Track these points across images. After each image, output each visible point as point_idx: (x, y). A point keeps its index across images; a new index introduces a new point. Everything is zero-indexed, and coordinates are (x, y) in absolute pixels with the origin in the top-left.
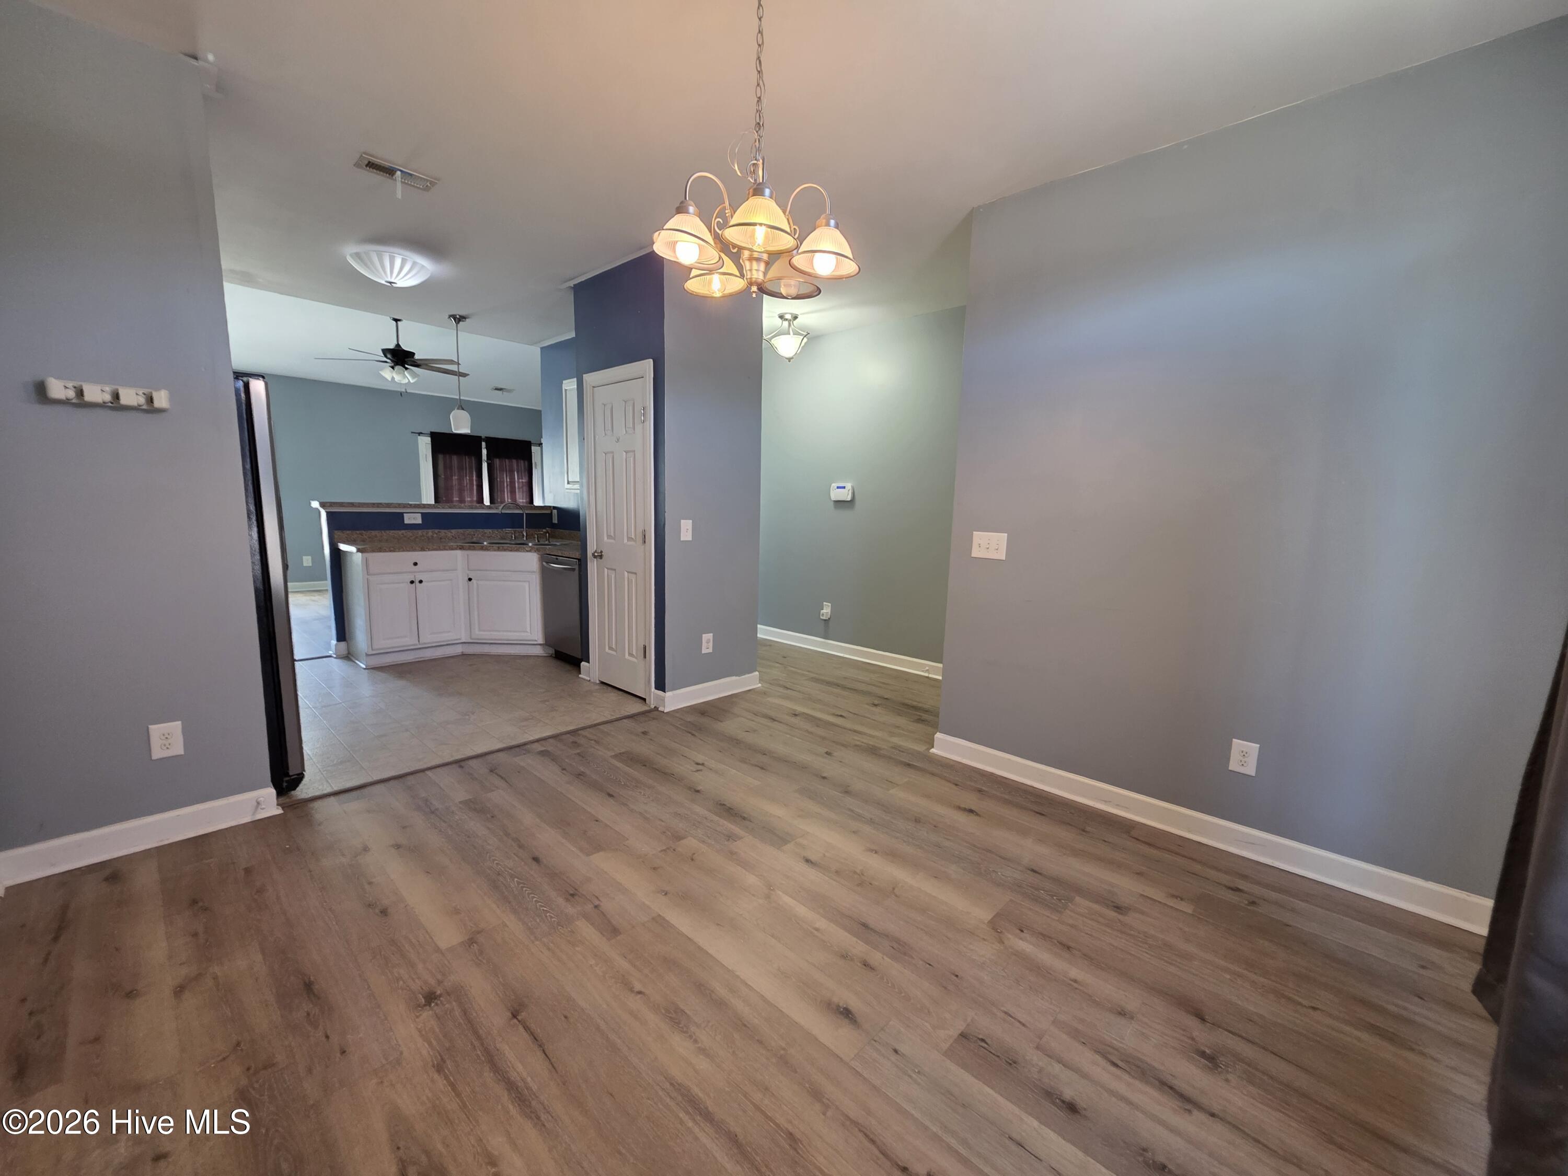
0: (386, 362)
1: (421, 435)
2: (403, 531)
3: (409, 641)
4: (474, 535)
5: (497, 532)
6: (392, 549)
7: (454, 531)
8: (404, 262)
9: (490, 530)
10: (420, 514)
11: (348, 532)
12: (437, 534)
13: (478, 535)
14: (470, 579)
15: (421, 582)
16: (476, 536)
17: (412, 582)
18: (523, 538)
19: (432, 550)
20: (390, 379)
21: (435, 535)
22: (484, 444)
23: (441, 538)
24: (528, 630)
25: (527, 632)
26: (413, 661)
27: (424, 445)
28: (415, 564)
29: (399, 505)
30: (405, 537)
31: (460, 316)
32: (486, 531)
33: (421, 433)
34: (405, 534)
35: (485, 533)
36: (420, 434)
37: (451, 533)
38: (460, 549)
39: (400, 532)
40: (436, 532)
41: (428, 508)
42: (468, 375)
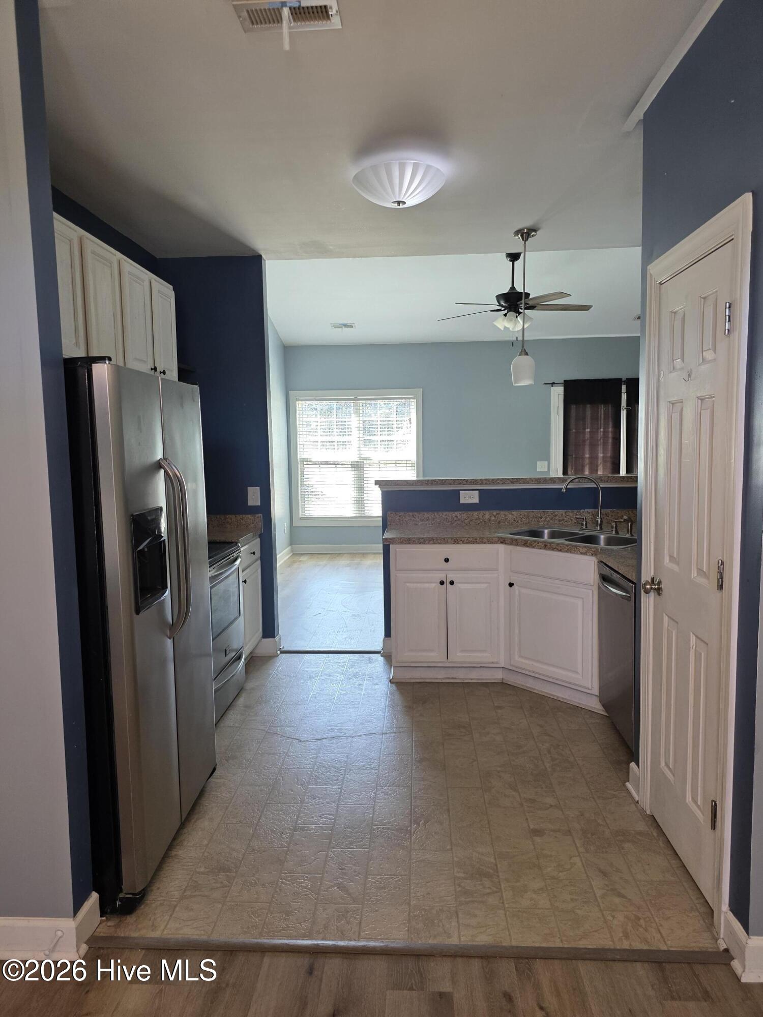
1: (554, 385)
2: (457, 513)
3: (436, 656)
4: (541, 518)
5: (572, 514)
6: (422, 541)
7: (515, 512)
8: (416, 167)
9: (562, 512)
10: (477, 492)
11: (401, 514)
12: (495, 517)
13: (546, 518)
14: (511, 585)
15: (452, 583)
16: (543, 519)
17: (442, 583)
18: (597, 527)
19: (467, 543)
21: (493, 518)
22: (624, 388)
23: (499, 522)
24: (580, 671)
25: (577, 673)
26: (444, 681)
27: (557, 394)
28: (447, 560)
29: (454, 482)
30: (459, 520)
31: (528, 229)
32: (556, 513)
33: (554, 383)
34: (459, 517)
35: (556, 515)
36: (553, 384)
37: (513, 515)
38: (502, 543)
39: (454, 514)
40: (495, 514)
41: (486, 484)
42: (591, 307)
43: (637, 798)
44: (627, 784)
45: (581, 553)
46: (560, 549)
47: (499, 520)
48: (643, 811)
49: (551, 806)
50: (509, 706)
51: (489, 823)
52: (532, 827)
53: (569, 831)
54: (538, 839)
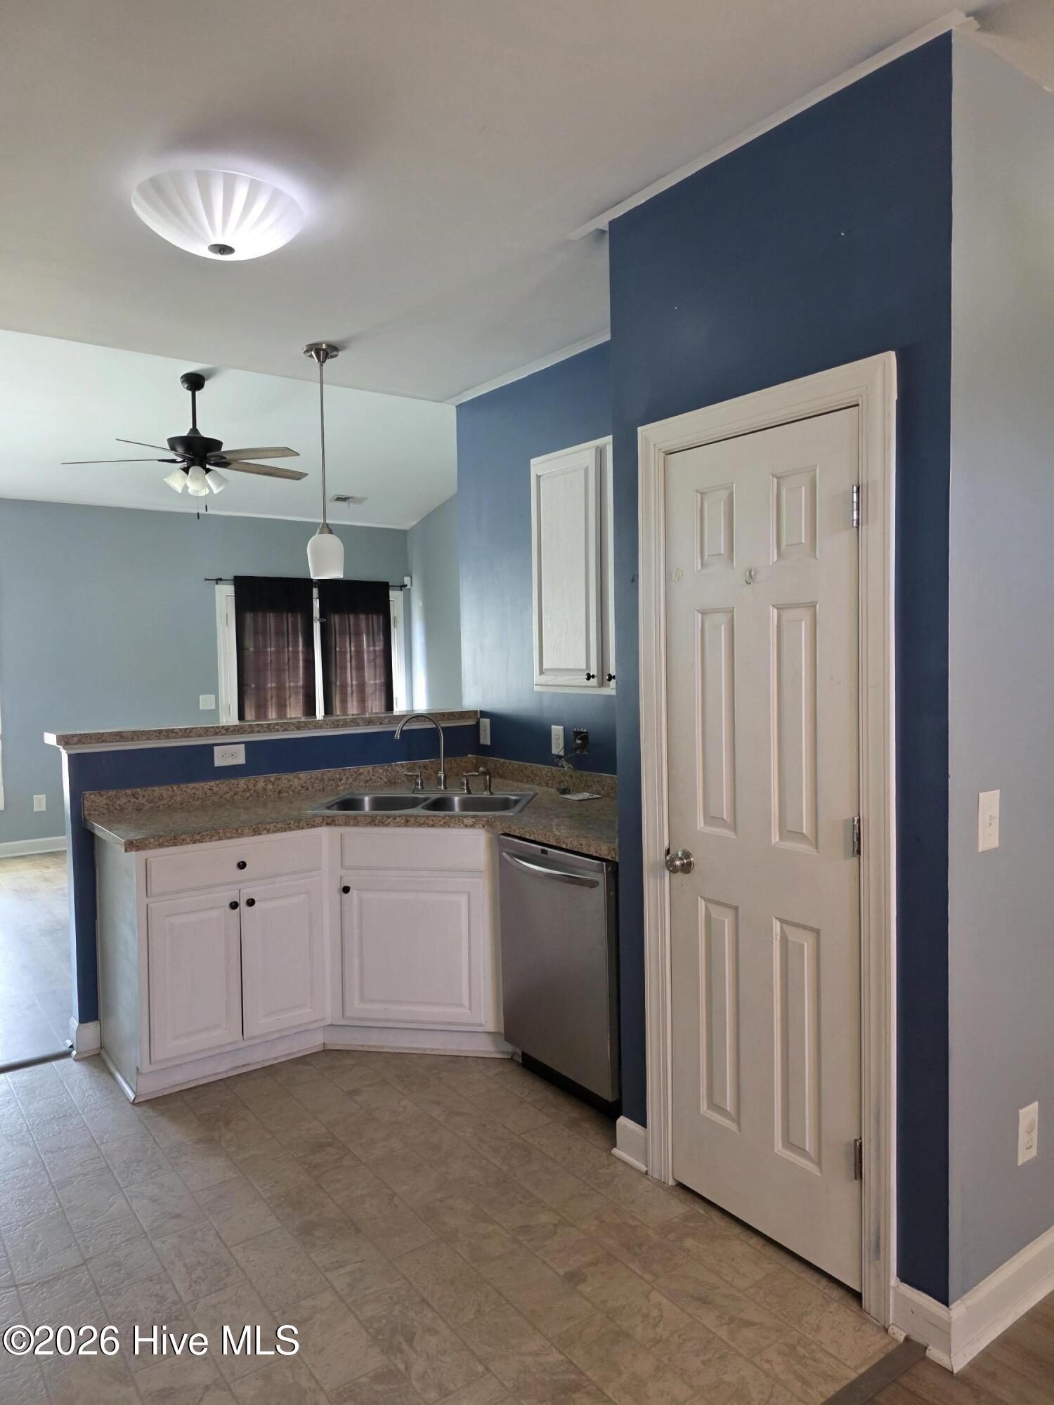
0: (174, 461)
1: (219, 582)
2: (212, 784)
3: (225, 1034)
4: (341, 780)
5: (381, 771)
6: (198, 837)
7: (304, 776)
9: (369, 768)
10: (243, 745)
11: (111, 793)
12: (273, 784)
13: (347, 779)
14: (346, 890)
15: (251, 903)
16: (342, 782)
17: (234, 905)
18: (441, 785)
19: (275, 832)
20: (180, 491)
21: (270, 787)
22: (315, 591)
23: (280, 792)
24: (465, 1001)
25: (462, 1005)
26: (230, 1074)
27: (225, 596)
28: (242, 865)
29: (206, 731)
30: (216, 794)
31: (327, 345)
32: (361, 771)
33: (221, 579)
34: (215, 789)
35: (361, 774)
36: (218, 580)
37: (300, 778)
38: (328, 824)
39: (207, 786)
40: (272, 779)
41: (259, 732)
43: (644, 1168)
44: (615, 1151)
45: (466, 826)
46: (431, 823)
47: (280, 788)
48: (661, 1184)
49: (556, 1226)
50: (369, 1086)
51: (500, 1294)
52: (561, 1271)
53: (609, 1255)
54: (585, 1289)
